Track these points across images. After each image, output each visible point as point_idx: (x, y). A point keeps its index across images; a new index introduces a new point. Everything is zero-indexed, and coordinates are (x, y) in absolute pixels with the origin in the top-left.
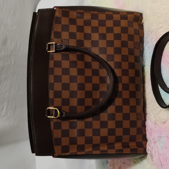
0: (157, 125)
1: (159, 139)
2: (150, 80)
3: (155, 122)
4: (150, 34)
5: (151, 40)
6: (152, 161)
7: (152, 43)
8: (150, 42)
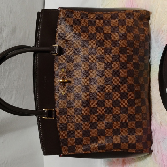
0: (162, 126)
1: (164, 140)
2: (158, 80)
3: (161, 123)
4: (161, 33)
5: (161, 40)
6: (155, 159)
7: (163, 42)
8: (160, 42)
